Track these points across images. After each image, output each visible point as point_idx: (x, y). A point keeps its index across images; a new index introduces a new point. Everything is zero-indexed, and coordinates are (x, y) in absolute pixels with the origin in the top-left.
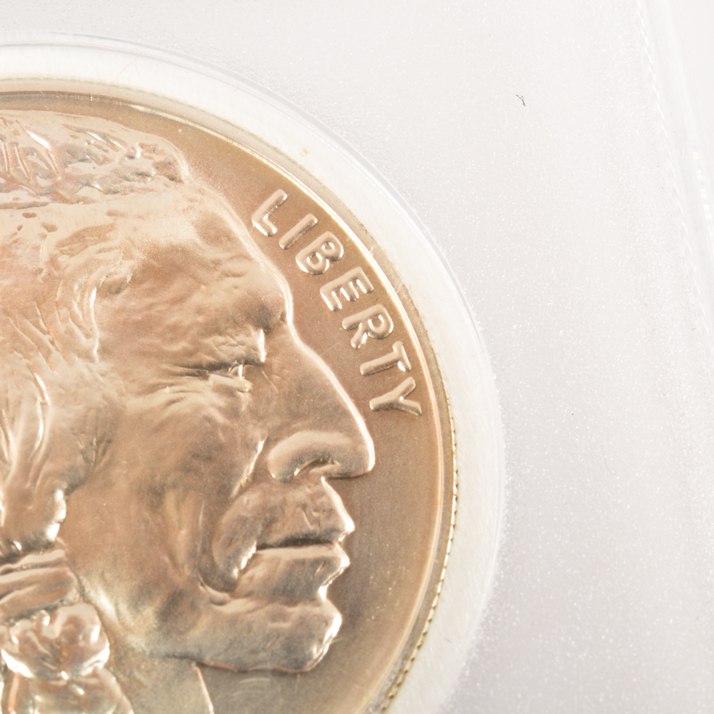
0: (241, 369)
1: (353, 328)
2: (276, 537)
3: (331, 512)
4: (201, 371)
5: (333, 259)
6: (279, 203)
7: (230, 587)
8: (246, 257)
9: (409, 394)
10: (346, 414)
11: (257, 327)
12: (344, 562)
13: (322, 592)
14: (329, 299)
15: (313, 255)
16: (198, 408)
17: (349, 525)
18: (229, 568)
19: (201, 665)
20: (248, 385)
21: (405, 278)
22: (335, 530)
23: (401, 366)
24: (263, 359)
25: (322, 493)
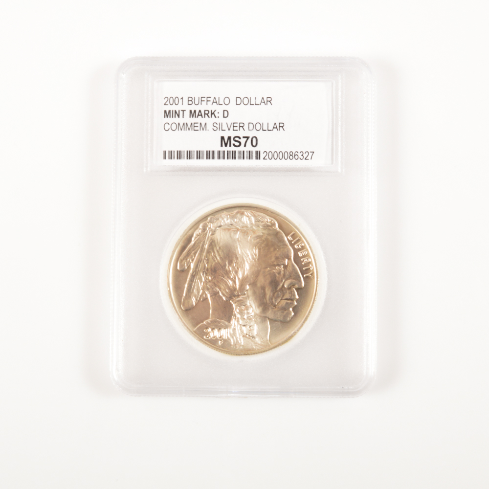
0: (282, 266)
1: (303, 260)
2: (284, 298)
3: (294, 295)
4: (275, 266)
5: (302, 247)
6: (294, 234)
7: (275, 306)
8: (286, 245)
9: (311, 274)
10: (300, 277)
11: (286, 258)
12: (296, 303)
13: (291, 309)
14: (300, 254)
15: (298, 246)
16: (274, 272)
17: (297, 297)
18: (275, 302)
19: (269, 319)
20: (283, 269)
21: (314, 252)
22: (295, 298)
23: (311, 269)
24: (286, 264)
25: (294, 291)
